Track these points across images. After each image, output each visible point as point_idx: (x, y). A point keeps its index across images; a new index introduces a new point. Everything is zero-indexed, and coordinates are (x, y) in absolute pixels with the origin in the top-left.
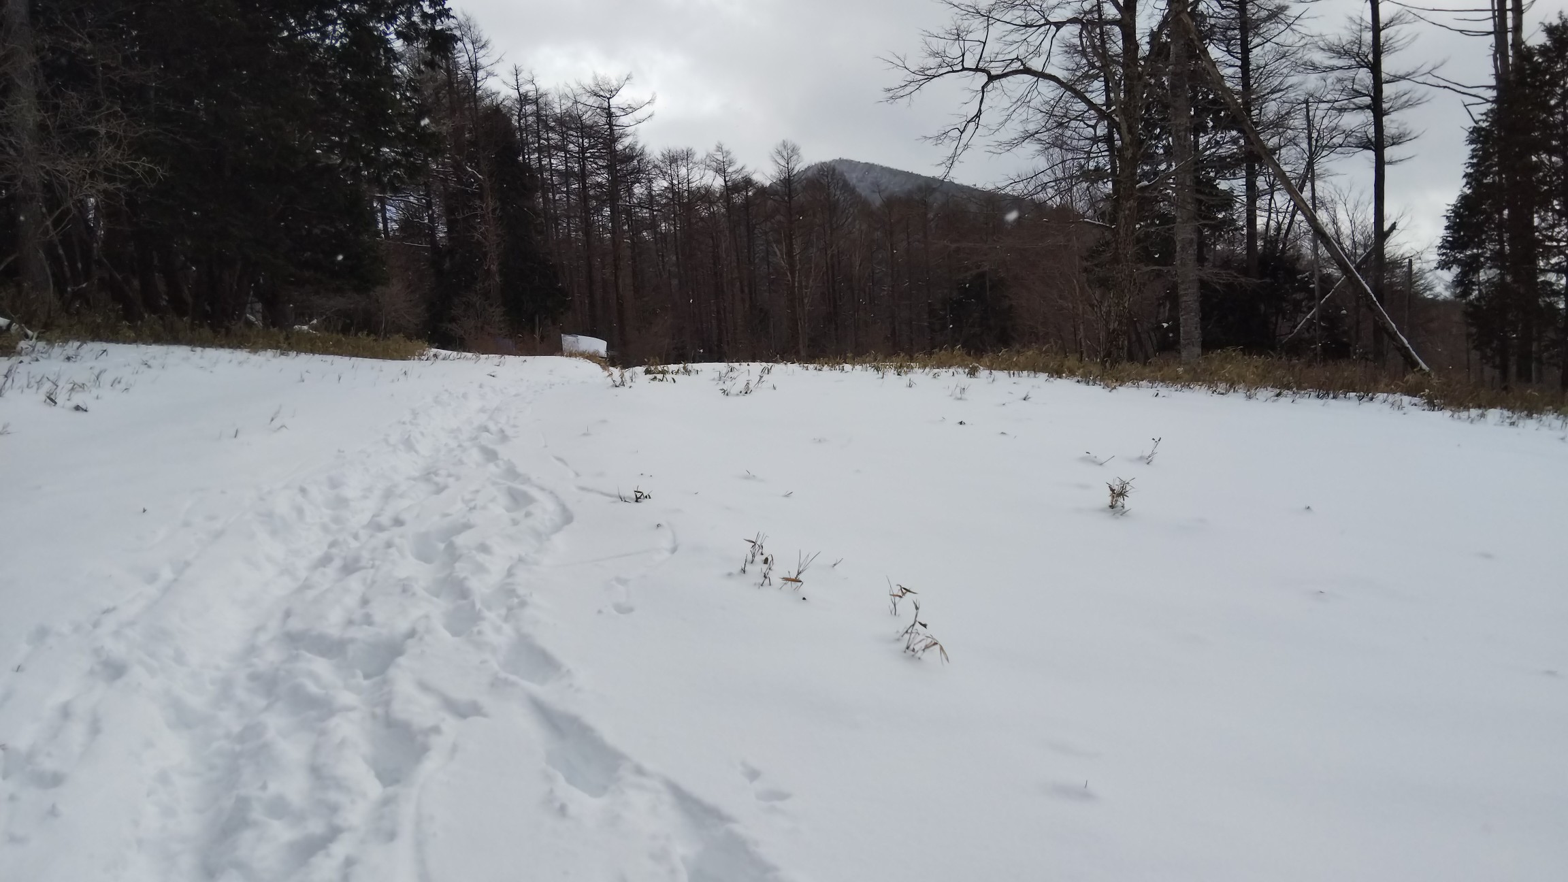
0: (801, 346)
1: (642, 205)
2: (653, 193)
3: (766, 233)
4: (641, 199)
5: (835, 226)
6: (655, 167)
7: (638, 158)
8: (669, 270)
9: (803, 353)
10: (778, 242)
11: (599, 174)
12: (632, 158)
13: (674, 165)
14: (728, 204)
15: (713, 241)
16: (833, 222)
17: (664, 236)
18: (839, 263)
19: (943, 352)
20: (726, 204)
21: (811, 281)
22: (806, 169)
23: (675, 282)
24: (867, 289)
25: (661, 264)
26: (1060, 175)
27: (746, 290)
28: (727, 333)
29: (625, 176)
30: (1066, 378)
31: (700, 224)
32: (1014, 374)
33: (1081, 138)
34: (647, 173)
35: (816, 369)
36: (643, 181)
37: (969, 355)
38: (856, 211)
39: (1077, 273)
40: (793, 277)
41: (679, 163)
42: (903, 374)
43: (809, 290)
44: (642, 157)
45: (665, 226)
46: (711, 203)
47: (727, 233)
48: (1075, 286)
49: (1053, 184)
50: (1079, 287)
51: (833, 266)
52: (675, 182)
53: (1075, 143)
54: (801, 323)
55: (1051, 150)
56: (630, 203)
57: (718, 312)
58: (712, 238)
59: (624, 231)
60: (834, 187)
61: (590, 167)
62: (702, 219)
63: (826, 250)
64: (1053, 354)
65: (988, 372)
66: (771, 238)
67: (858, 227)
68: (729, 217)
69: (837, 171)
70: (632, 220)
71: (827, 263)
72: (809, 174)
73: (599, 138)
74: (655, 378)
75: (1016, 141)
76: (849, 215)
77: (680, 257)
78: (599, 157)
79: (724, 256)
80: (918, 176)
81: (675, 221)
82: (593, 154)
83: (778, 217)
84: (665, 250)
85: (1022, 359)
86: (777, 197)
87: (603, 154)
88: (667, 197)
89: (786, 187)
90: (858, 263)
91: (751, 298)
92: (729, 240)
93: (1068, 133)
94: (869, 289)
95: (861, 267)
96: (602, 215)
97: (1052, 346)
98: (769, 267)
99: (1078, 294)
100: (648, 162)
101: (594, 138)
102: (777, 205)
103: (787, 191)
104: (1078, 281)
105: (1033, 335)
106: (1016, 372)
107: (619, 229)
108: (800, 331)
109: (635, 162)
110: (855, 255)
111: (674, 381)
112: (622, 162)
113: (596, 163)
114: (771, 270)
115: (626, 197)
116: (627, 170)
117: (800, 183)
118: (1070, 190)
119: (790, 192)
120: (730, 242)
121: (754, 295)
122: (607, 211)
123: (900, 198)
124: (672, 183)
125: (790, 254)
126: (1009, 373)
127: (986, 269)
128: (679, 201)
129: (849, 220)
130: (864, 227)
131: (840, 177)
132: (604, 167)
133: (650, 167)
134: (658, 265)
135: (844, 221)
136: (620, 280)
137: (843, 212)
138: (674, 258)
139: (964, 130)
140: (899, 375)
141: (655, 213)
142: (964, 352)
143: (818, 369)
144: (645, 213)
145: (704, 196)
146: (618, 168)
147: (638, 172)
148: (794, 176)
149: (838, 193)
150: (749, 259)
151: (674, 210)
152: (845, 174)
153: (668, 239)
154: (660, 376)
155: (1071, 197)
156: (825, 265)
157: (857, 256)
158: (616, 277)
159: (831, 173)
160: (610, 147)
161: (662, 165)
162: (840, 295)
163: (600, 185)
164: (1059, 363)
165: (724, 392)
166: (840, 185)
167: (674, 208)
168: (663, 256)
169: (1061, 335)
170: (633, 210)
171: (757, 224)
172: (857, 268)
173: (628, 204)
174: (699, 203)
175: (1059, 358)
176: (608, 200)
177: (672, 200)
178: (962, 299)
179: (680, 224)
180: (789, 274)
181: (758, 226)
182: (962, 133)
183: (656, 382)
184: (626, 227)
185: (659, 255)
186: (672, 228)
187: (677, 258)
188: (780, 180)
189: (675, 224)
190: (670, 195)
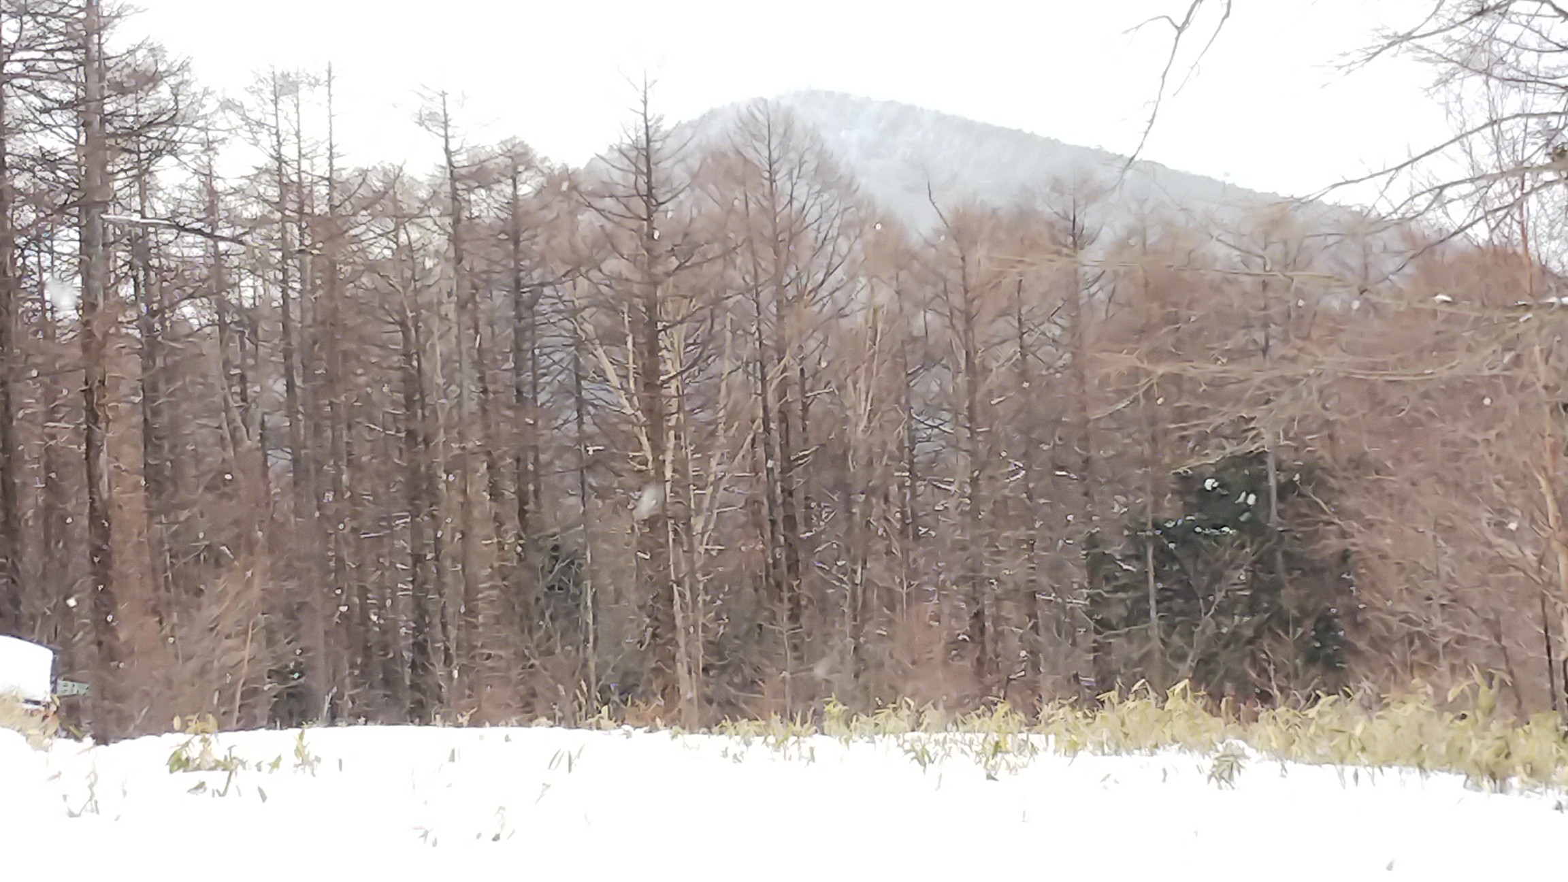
0: (681, 670)
1: (182, 220)
2: (219, 186)
3: (573, 313)
4: (179, 202)
5: (791, 292)
6: (227, 105)
7: (172, 80)
8: (263, 423)
9: (689, 690)
10: (612, 338)
11: (46, 126)
12: (152, 79)
13: (286, 103)
14: (457, 221)
15: (406, 333)
16: (786, 280)
17: (250, 320)
18: (805, 408)
19: (1130, 704)
20: (448, 220)
21: (713, 462)
22: (703, 117)
23: (280, 460)
24: (894, 489)
25: (235, 402)
26: (1488, 164)
27: (509, 490)
28: (444, 626)
29: (131, 133)
30: (1521, 793)
31: (364, 280)
32: (1356, 776)
33: (1548, 46)
34: (200, 123)
35: (725, 754)
36: (188, 147)
37: (1214, 712)
38: (858, 246)
39: (1547, 456)
40: (657, 448)
41: (304, 92)
42: (1002, 774)
43: (710, 490)
44: (187, 76)
45: (254, 288)
46: (402, 218)
47: (449, 309)
48: (1542, 496)
49: (1468, 188)
50: (1556, 500)
51: (784, 417)
52: (289, 152)
53: (1528, 61)
54: (682, 595)
55: (1455, 86)
56: (142, 213)
57: (418, 559)
58: (403, 324)
59: (123, 305)
60: (790, 173)
61: (18, 103)
62: (372, 267)
63: (763, 367)
64: (1479, 713)
65: (1278, 765)
66: (589, 327)
67: (862, 296)
68: (459, 260)
69: (798, 126)
70: (147, 268)
71: (765, 408)
72: (714, 131)
73: (54, 15)
74: (201, 786)
75: (1347, 60)
76: (836, 260)
77: (298, 382)
78: (50, 76)
79: (440, 381)
80: (1052, 145)
81: (284, 271)
82: (30, 68)
83: (613, 265)
84: (251, 361)
85: (1381, 728)
86: (609, 203)
87: (63, 66)
88: (261, 199)
89: (638, 172)
90: (864, 407)
91: (522, 513)
92: (455, 330)
93: (1507, 31)
94: (901, 486)
95: (875, 423)
96: (51, 251)
97: (1475, 689)
98: (580, 417)
99: (1552, 521)
100: (206, 92)
101: (34, 15)
102: (609, 226)
103: (643, 188)
104: (1551, 481)
105: (1417, 642)
106: (1362, 771)
107: (106, 297)
108: (679, 622)
109: (164, 91)
110: (855, 383)
111: (264, 798)
112: (121, 90)
113: (39, 94)
114: (589, 428)
115: (131, 196)
116: (138, 116)
117: (683, 160)
118: (1519, 204)
119: (650, 189)
120: (458, 338)
121: (531, 506)
122: (67, 241)
123: (994, 211)
124: (279, 159)
125: (650, 380)
126: (1341, 775)
127: (1267, 442)
128: (300, 211)
129: (839, 274)
130: (884, 296)
131: (807, 143)
132: (63, 106)
133: (211, 105)
134: (227, 409)
135: (820, 276)
136: (103, 456)
137: (817, 251)
138: (280, 386)
139: (1187, 22)
140: (989, 777)
141: (222, 246)
142: (1200, 704)
143: (731, 753)
144: (192, 248)
145: (380, 196)
146: (109, 108)
147: (172, 122)
148: (663, 140)
149: (801, 192)
150: (519, 392)
151: (283, 238)
152: (824, 134)
153: (264, 326)
154: (216, 779)
155: (1521, 223)
156: (761, 413)
157: (861, 385)
158: (92, 449)
159: (781, 131)
160: (85, 46)
161: (249, 102)
162: (808, 507)
163: (48, 160)
164: (1500, 743)
165: (425, 835)
166: (809, 167)
167: (283, 230)
168: (243, 378)
169: (1504, 648)
170: (152, 237)
171: (542, 285)
172: (864, 422)
173: (136, 217)
174: (363, 216)
175: (1495, 726)
176: (73, 204)
177: (279, 206)
178: (1195, 524)
179: (302, 281)
180: (644, 440)
181: (547, 291)
182: (1180, 30)
183: (204, 797)
184: (127, 290)
185: (229, 377)
186: (276, 292)
187: (290, 386)
188: (620, 151)
189: (284, 281)
190: (273, 193)
